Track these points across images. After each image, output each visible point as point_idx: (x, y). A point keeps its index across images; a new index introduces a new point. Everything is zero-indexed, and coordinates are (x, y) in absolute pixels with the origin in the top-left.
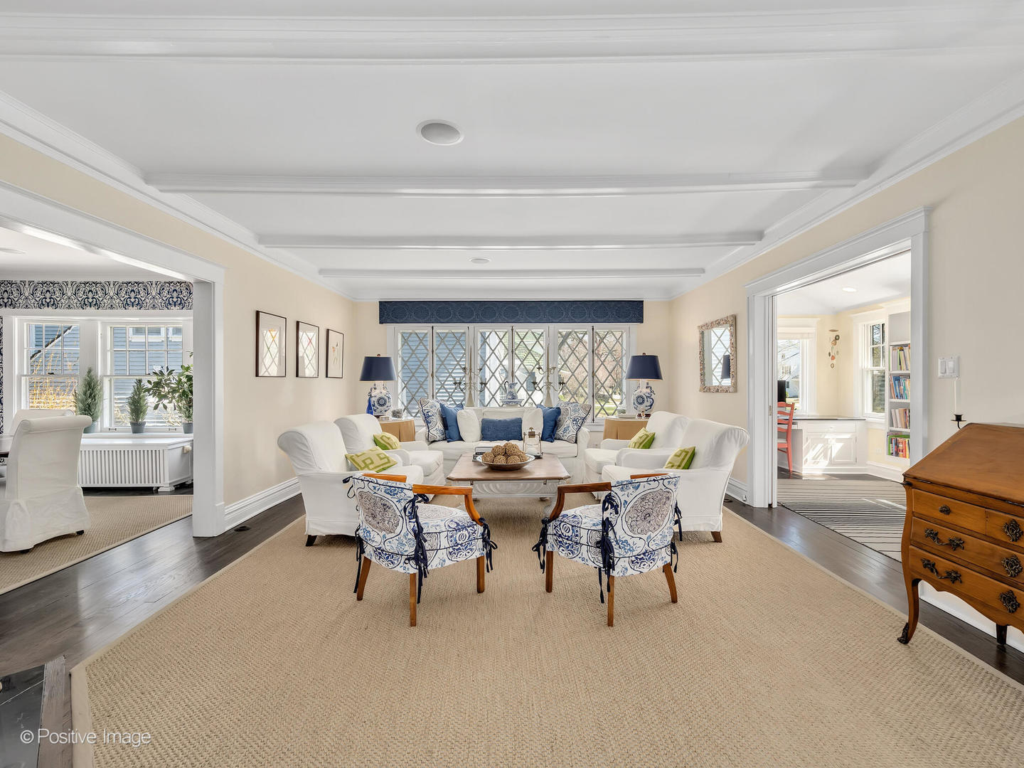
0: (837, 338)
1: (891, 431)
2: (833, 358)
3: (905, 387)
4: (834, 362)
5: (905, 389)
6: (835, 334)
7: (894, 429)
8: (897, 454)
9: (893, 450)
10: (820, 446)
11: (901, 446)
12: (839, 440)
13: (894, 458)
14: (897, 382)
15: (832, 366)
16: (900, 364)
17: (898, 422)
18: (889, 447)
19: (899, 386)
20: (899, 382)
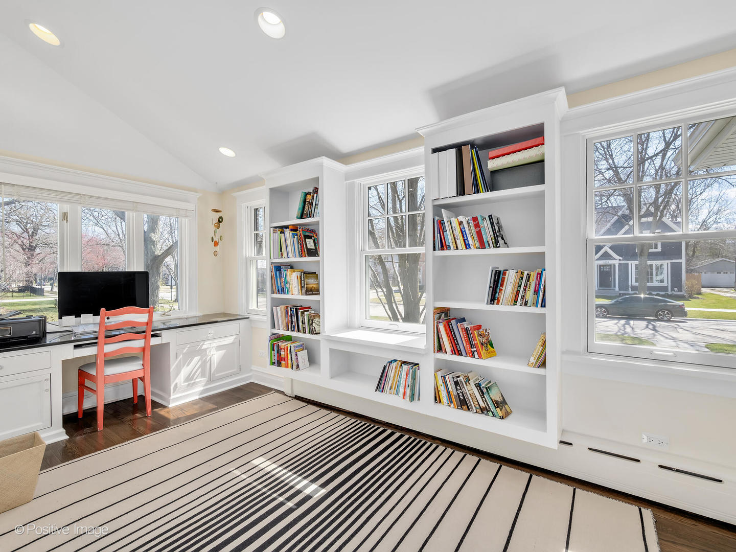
0: (220, 220)
1: (273, 334)
2: (216, 244)
3: (286, 279)
4: (217, 248)
5: (286, 282)
6: (219, 215)
7: (275, 331)
8: (279, 364)
9: (275, 359)
10: (196, 359)
11: (283, 353)
12: (219, 348)
13: (275, 367)
14: (278, 272)
15: (215, 253)
16: (281, 251)
17: (280, 323)
18: (271, 354)
19: (281, 277)
20: (280, 273)
